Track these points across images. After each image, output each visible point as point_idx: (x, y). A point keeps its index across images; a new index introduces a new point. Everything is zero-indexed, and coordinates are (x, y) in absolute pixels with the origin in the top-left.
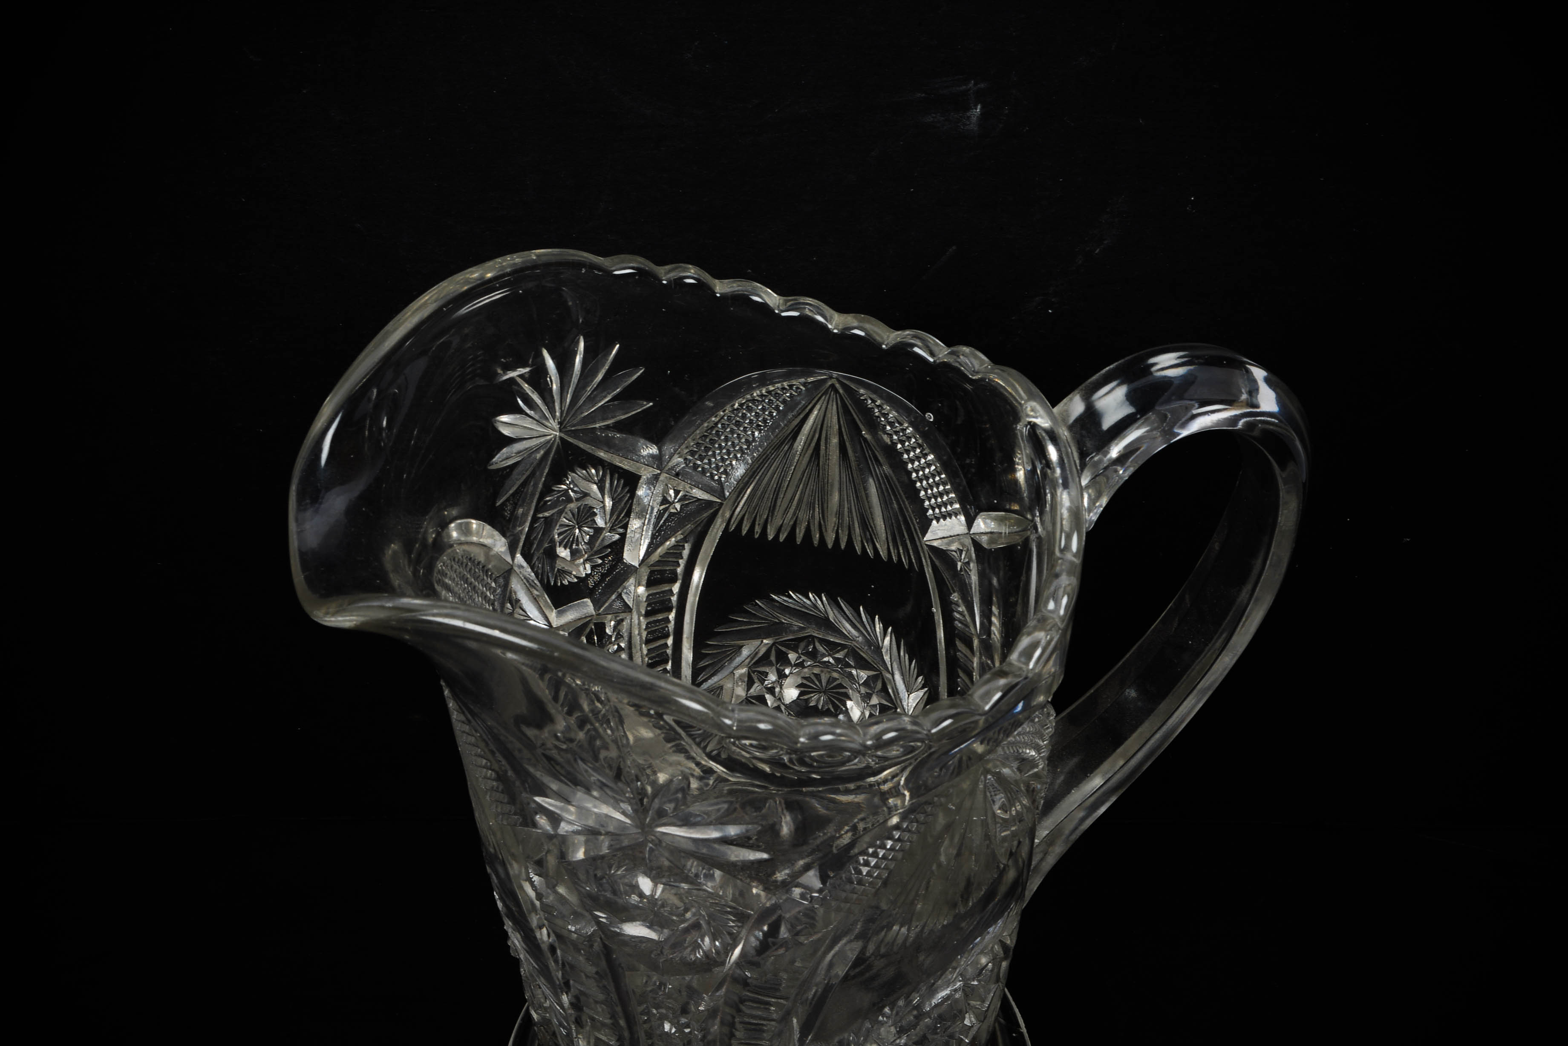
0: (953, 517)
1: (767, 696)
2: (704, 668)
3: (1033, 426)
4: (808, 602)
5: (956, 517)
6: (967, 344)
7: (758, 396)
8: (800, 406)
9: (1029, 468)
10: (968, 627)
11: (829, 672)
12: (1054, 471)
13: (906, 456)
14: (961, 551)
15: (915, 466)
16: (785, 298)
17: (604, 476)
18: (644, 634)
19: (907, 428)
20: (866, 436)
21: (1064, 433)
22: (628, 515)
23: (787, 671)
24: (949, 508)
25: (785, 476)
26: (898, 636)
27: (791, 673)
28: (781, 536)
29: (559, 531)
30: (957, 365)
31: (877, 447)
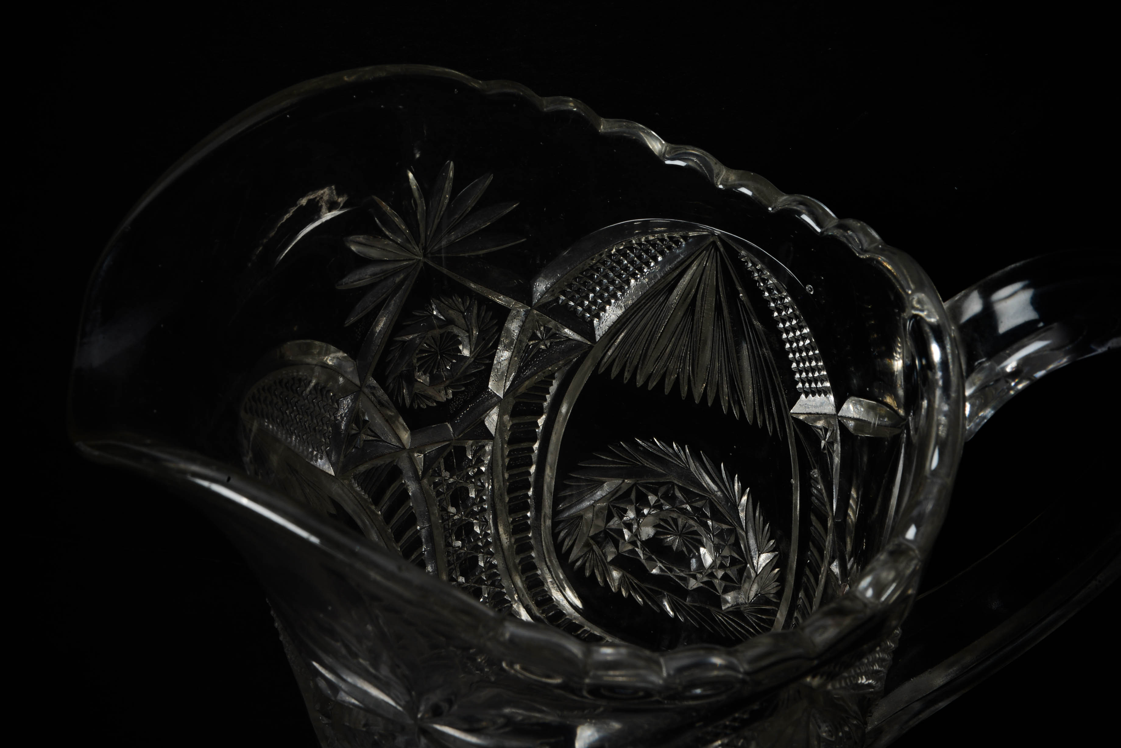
0: (823, 395)
1: (625, 531)
2: (564, 498)
3: (918, 321)
4: (671, 450)
5: (825, 395)
6: (858, 218)
7: (636, 243)
8: (679, 260)
9: (909, 363)
10: (825, 506)
11: (686, 519)
12: (935, 374)
13: (781, 325)
14: (826, 430)
15: (789, 336)
16: (673, 146)
17: (471, 305)
18: (507, 460)
19: (786, 297)
20: (743, 299)
21: (953, 331)
22: (495, 347)
23: (646, 511)
24: (819, 385)
25: (659, 327)
26: (754, 498)
27: (649, 513)
28: (650, 384)
29: (419, 356)
30: (844, 240)
31: (753, 312)
